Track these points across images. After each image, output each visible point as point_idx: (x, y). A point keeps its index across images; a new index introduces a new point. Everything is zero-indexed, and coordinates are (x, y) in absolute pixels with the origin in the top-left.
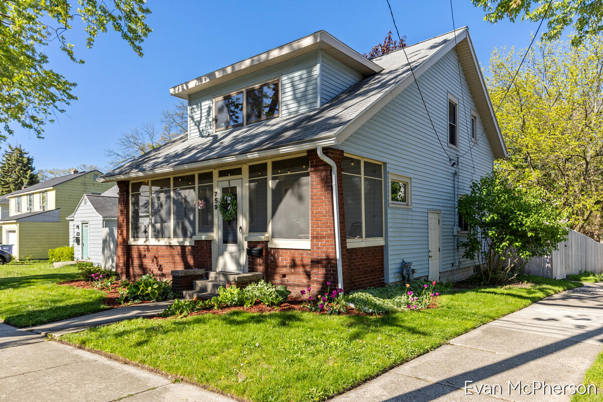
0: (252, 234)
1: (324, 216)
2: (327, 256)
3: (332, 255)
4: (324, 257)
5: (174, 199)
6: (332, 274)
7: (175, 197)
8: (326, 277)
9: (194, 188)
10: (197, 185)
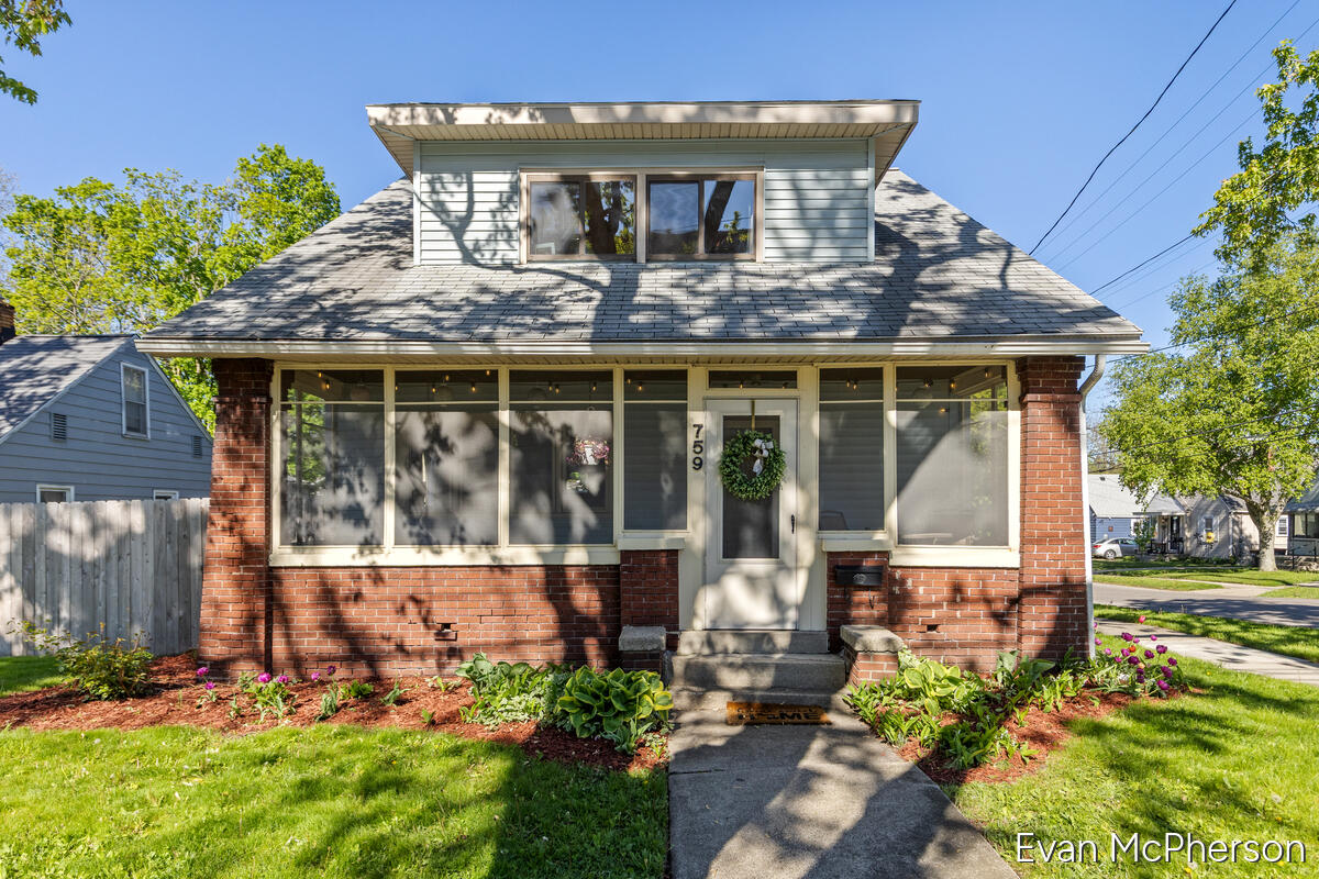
0: (827, 534)
1: (1063, 497)
2: (1066, 580)
3: (1075, 578)
4: (1058, 580)
5: (512, 431)
6: (1076, 618)
7: (521, 428)
8: (1060, 620)
9: (610, 408)
10: (619, 401)
